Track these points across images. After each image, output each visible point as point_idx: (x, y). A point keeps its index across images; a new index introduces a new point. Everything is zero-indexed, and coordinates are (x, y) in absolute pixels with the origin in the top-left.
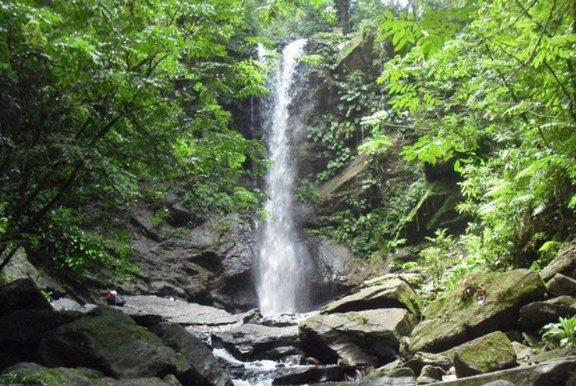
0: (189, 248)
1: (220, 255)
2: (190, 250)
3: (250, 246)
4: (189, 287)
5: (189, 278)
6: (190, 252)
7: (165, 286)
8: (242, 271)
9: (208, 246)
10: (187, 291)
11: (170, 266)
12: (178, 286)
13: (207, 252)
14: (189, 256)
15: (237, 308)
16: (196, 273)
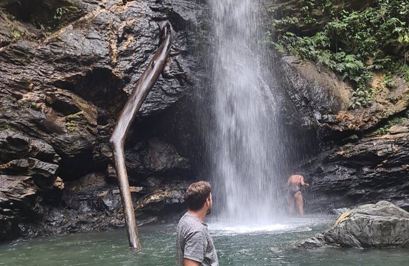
0: (57, 61)
1: (121, 75)
2: (60, 65)
3: (175, 60)
4: (61, 138)
5: (60, 121)
6: (60, 70)
7: (9, 138)
8: (163, 107)
9: (98, 58)
10: (57, 146)
11: (20, 97)
12: (38, 137)
13: (97, 70)
14: (59, 77)
15: (151, 176)
16: (75, 109)
